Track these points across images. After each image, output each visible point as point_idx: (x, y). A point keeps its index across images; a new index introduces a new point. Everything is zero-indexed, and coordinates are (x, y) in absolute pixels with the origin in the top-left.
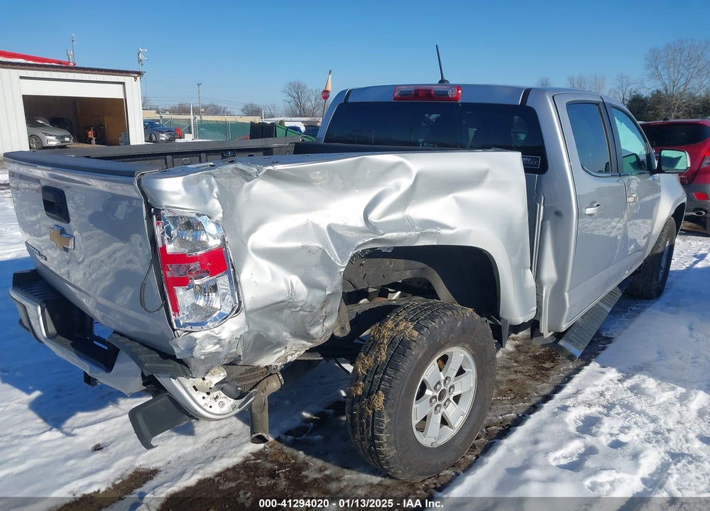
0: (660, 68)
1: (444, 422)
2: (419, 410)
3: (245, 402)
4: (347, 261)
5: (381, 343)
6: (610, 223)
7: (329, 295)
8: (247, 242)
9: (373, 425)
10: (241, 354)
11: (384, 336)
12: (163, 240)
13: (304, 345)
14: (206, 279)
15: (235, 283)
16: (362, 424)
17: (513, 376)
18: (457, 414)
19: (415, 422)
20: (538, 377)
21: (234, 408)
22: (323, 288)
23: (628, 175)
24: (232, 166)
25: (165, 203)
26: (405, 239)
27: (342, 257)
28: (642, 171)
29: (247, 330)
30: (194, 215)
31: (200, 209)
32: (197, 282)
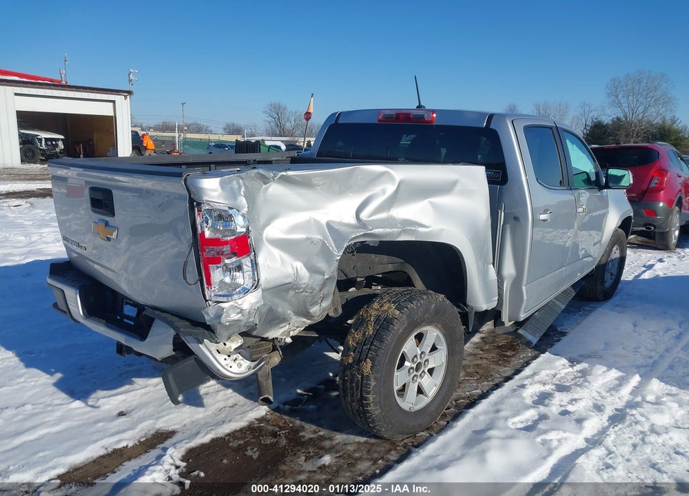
0: (620, 97)
1: (420, 391)
2: (400, 378)
3: (258, 364)
4: (343, 251)
5: (368, 321)
6: (566, 233)
7: (327, 279)
8: (263, 233)
9: (361, 388)
10: (258, 323)
11: (371, 315)
12: (201, 227)
13: (304, 322)
14: (234, 259)
15: (255, 265)
16: (352, 388)
17: (479, 362)
18: (431, 385)
19: (396, 388)
20: (500, 362)
21: (249, 368)
22: (323, 273)
23: (578, 189)
24: (255, 171)
25: (205, 198)
26: (390, 234)
27: (338, 248)
28: (591, 187)
29: (262, 303)
30: (227, 209)
31: (230, 203)
32: (227, 261)
